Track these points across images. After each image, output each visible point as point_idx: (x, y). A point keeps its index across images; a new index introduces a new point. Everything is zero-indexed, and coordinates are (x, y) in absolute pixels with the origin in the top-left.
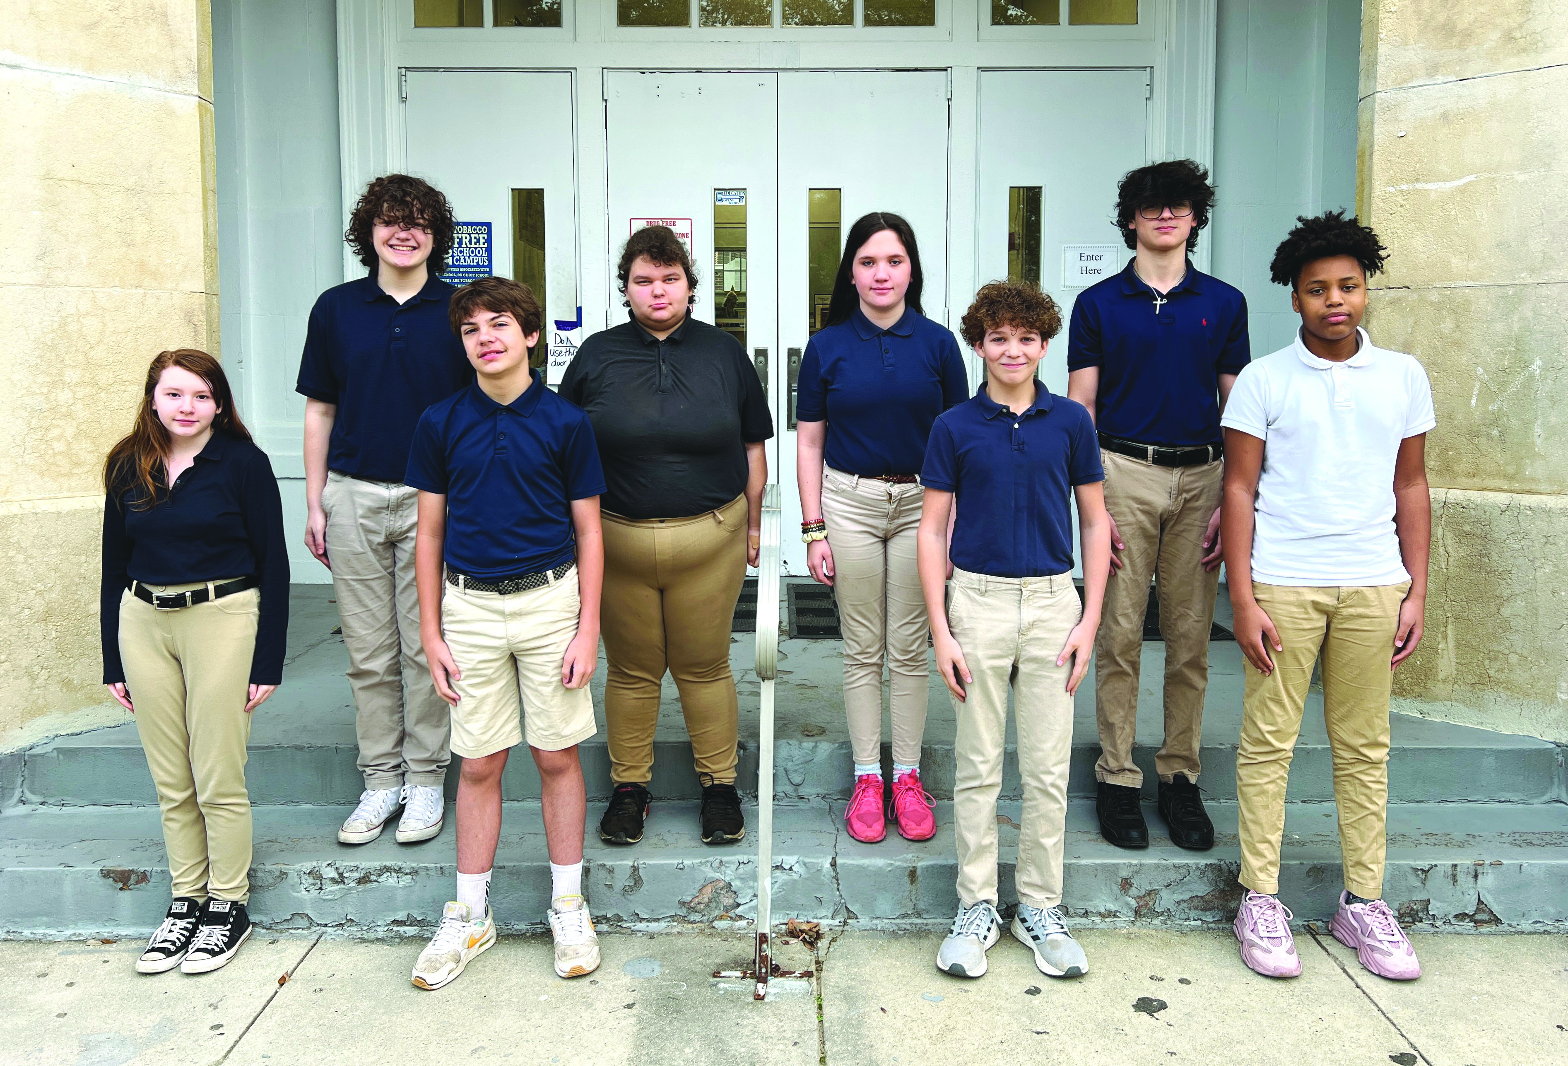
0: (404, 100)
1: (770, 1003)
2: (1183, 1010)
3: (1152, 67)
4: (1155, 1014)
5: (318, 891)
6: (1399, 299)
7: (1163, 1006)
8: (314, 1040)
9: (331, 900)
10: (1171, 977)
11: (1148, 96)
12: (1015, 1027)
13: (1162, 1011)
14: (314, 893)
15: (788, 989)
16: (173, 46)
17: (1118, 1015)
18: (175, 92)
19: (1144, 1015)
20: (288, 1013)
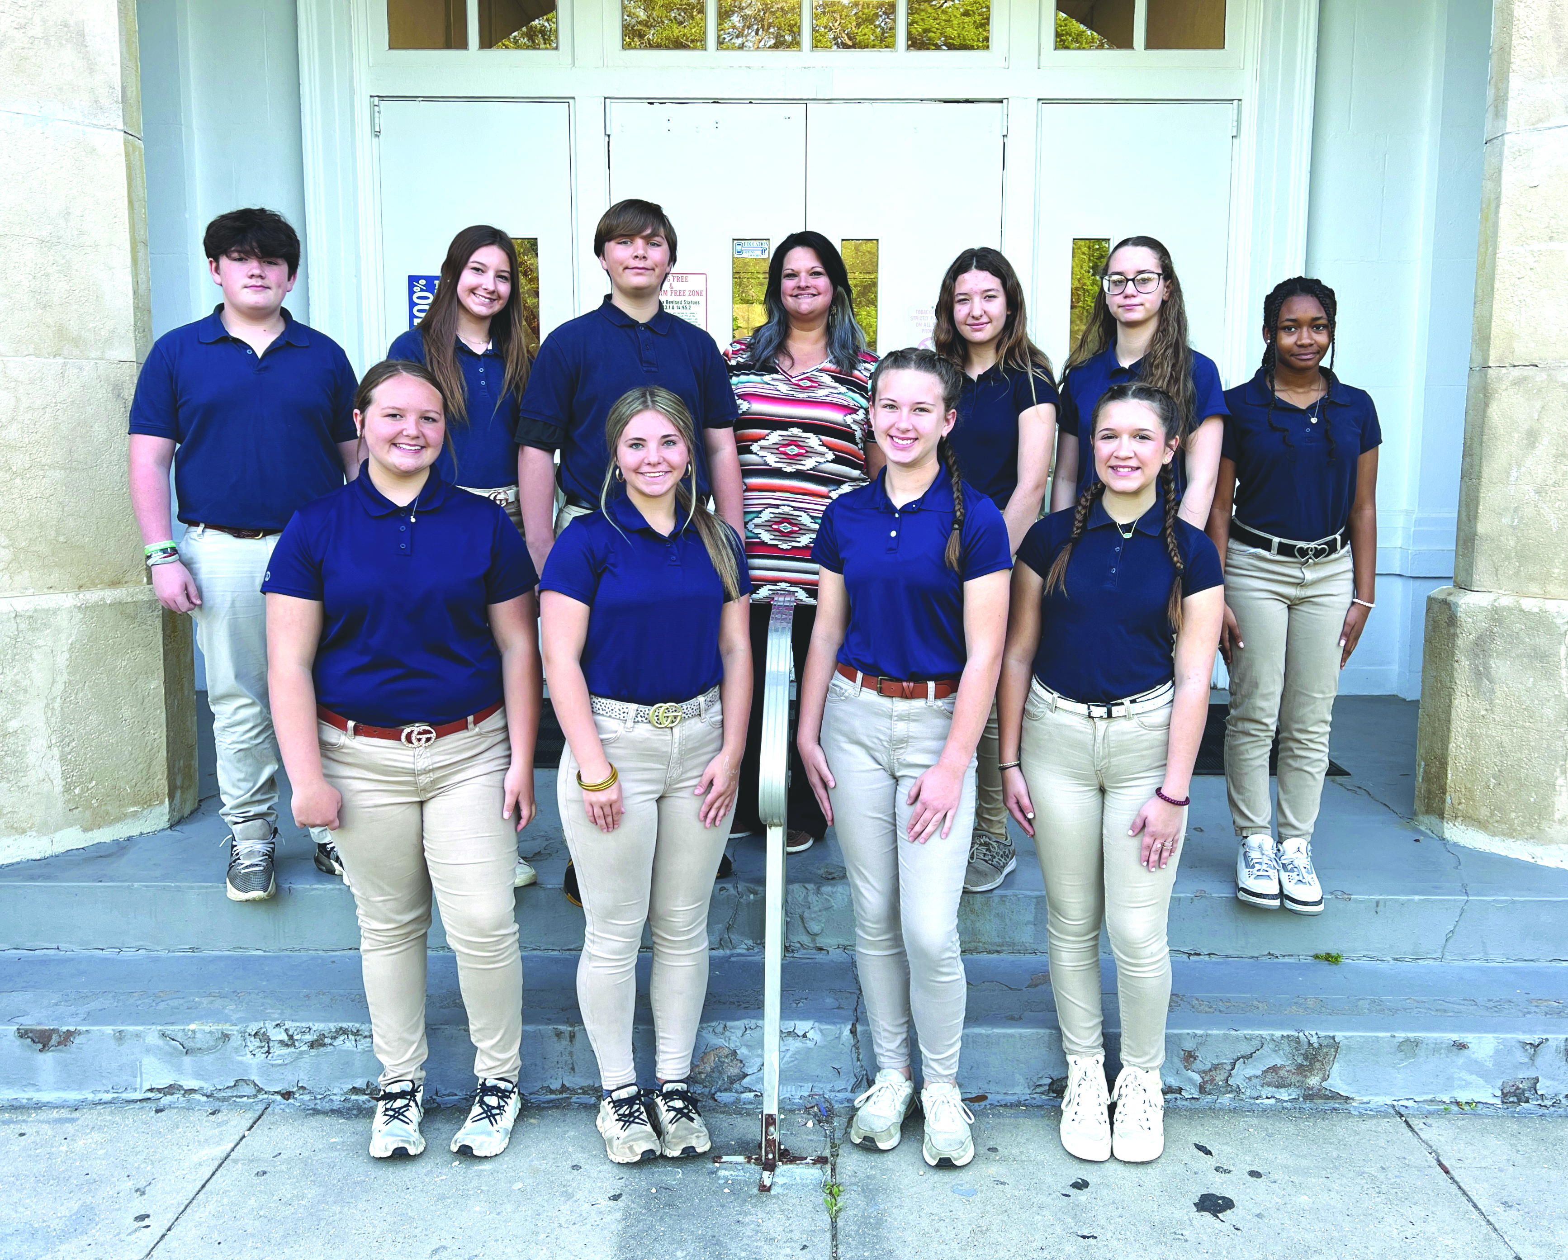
0: (377, 134)
1: (777, 1196)
2: (1253, 1210)
3: (1240, 100)
4: (1219, 1215)
5: (264, 1056)
6: (1525, 379)
7: (1228, 1204)
8: (253, 1235)
9: (280, 1065)
10: (1241, 1170)
11: (1234, 134)
12: (1058, 1229)
13: (1228, 1212)
14: (260, 1057)
15: (798, 1178)
16: (91, 70)
17: (1178, 1214)
18: (95, 126)
19: (1207, 1216)
20: (225, 1201)
